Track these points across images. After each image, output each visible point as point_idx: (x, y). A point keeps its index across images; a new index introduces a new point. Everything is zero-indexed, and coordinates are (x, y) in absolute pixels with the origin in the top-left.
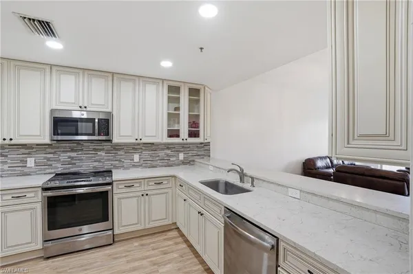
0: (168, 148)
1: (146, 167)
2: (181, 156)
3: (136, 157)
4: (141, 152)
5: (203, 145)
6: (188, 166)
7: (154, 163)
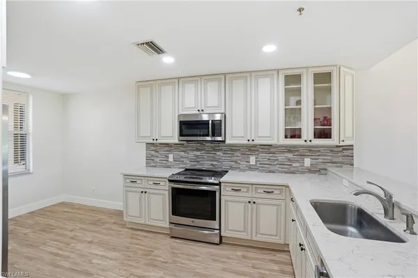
0: (290, 151)
1: (262, 171)
2: (308, 162)
3: (253, 160)
4: (258, 155)
5: (341, 149)
6: (316, 175)
7: (272, 168)
